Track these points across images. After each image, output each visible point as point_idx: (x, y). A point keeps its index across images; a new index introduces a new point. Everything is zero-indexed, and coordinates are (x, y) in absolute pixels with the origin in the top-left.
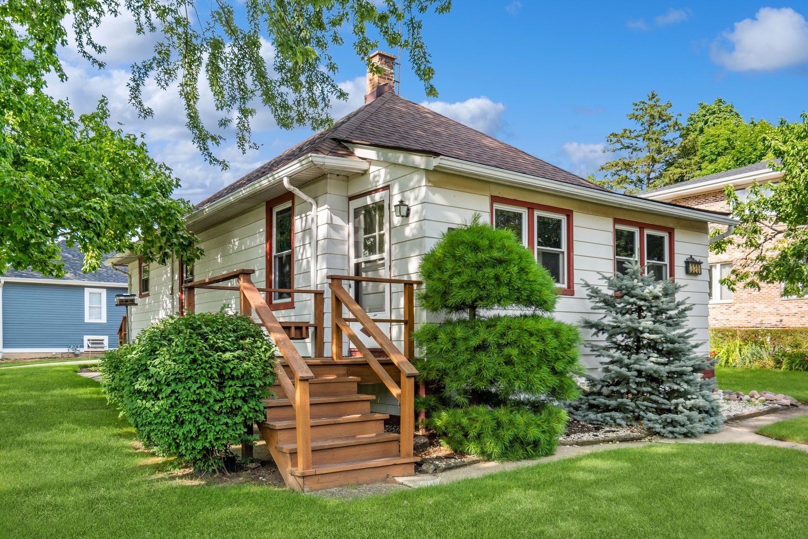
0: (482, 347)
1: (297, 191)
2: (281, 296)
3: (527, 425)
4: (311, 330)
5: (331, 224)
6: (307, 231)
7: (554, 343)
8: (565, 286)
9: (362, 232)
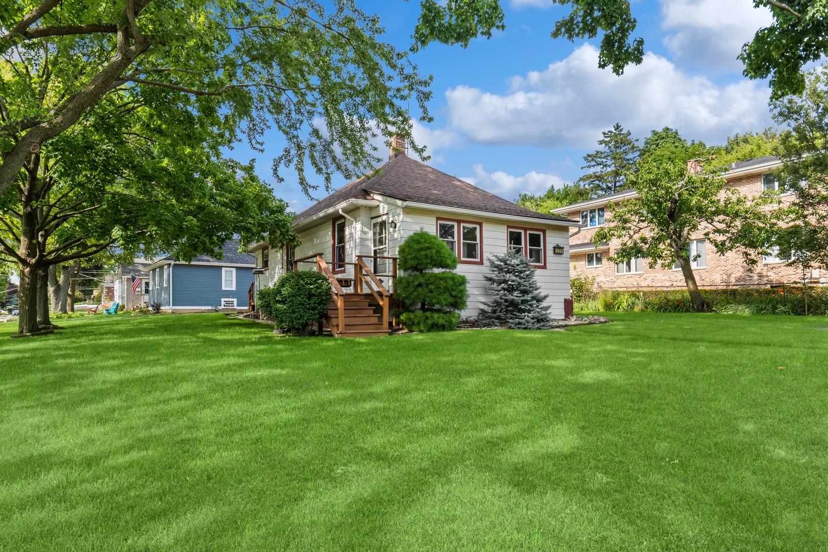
0: (420, 285)
1: (346, 215)
2: (340, 267)
3: (438, 318)
4: (353, 283)
5: (362, 231)
6: (351, 234)
7: (451, 283)
8: (479, 260)
9: (378, 234)
